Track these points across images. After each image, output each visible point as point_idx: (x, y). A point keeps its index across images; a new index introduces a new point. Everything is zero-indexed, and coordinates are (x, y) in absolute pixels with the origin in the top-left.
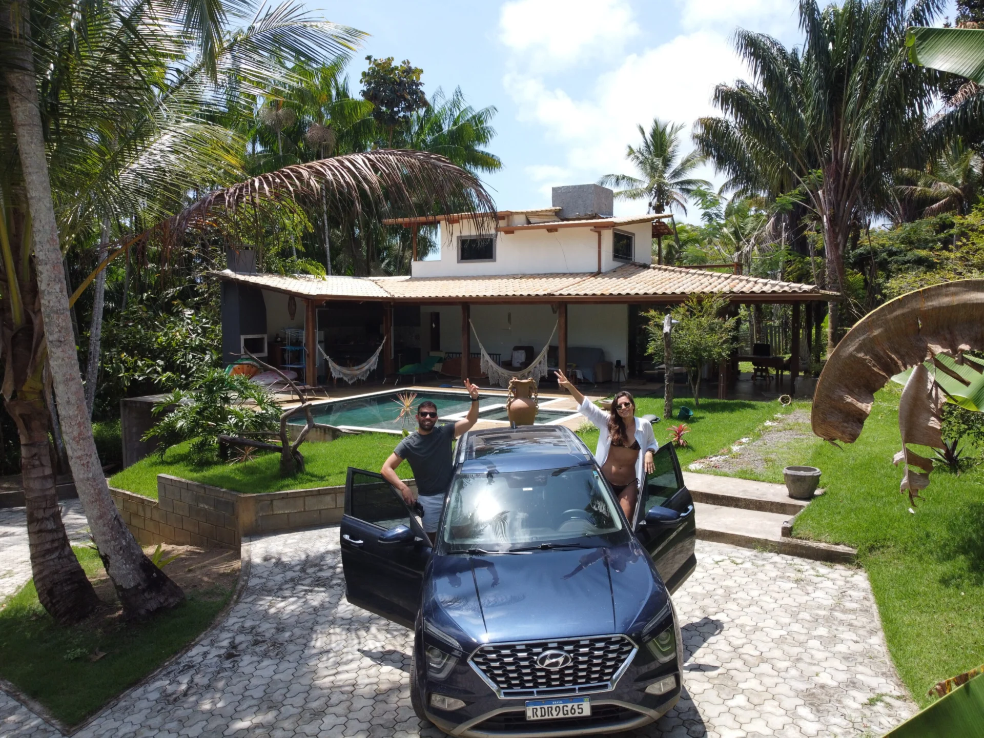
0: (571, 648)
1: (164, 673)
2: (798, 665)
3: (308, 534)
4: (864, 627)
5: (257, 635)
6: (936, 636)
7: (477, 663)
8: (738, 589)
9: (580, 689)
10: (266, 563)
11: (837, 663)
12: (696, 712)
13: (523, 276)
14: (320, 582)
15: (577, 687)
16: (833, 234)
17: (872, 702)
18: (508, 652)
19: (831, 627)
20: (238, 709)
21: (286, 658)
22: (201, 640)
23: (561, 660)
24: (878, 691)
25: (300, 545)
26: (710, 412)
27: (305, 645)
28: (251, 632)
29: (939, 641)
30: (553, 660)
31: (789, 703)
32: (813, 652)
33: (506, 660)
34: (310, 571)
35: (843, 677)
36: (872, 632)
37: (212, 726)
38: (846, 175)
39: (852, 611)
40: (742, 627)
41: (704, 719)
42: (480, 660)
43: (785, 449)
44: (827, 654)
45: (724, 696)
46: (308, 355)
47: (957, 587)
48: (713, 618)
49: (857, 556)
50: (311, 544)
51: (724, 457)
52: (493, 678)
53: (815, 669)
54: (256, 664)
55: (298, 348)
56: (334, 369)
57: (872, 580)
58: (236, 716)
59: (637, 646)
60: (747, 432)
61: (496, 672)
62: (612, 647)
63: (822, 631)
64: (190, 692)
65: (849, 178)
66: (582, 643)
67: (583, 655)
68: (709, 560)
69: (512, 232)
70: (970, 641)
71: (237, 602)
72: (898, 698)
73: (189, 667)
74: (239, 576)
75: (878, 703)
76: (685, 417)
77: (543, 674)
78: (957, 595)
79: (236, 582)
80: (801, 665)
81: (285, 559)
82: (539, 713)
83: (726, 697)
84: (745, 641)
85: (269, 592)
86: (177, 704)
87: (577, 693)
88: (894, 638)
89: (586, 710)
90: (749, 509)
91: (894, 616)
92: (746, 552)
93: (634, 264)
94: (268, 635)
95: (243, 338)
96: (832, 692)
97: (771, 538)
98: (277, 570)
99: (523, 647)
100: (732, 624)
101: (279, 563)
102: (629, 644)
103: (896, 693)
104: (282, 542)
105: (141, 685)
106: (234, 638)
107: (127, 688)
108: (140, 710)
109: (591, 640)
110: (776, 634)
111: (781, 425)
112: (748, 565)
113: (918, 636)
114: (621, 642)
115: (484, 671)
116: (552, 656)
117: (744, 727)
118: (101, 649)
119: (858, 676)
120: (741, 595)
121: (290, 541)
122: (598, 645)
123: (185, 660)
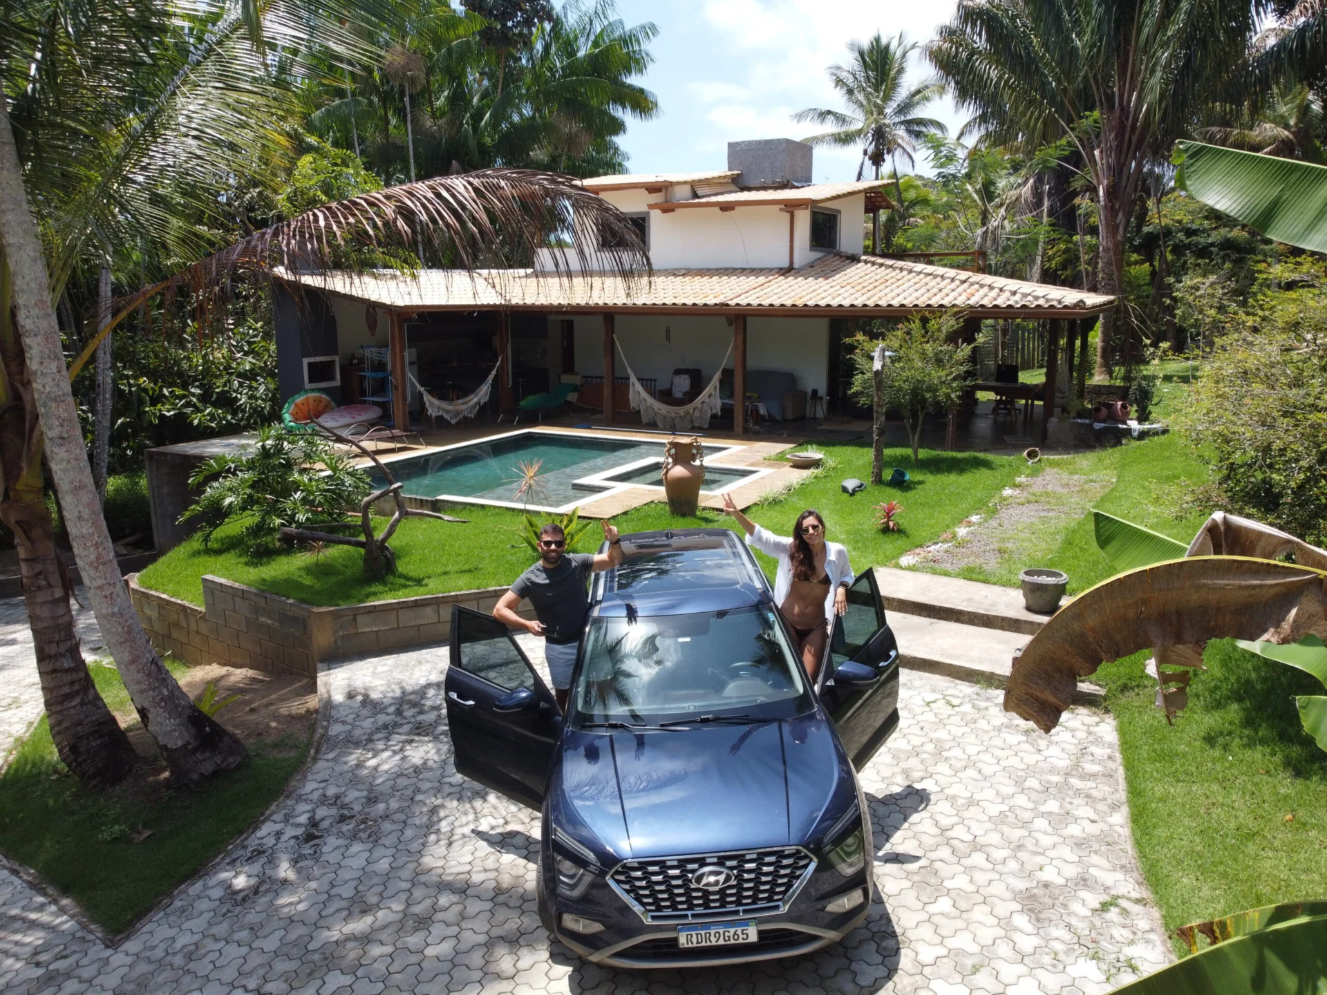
0: (734, 863)
1: (227, 860)
2: (1019, 855)
3: (404, 657)
4: (1105, 799)
5: (343, 807)
6: (1191, 816)
7: (618, 882)
8: (952, 744)
9: (745, 911)
10: (349, 702)
11: (1067, 852)
12: (889, 921)
13: (688, 272)
14: (421, 730)
15: (741, 908)
16: (1111, 211)
17: (1105, 907)
18: (656, 869)
19: (1063, 799)
20: (323, 913)
21: (381, 842)
22: (271, 815)
23: (722, 878)
24: (1113, 892)
25: (394, 674)
26: (932, 473)
27: (404, 822)
28: (335, 803)
29: (1194, 824)
30: (712, 878)
31: (1003, 909)
32: (1039, 836)
33: (654, 878)
34: (409, 713)
35: (1071, 871)
36: (1114, 807)
37: (293, 936)
38: (1134, 128)
39: (1092, 776)
40: (952, 799)
41: (898, 930)
42: (622, 878)
43: (1026, 535)
44: (1056, 839)
45: (925, 899)
46: (396, 388)
47: (1225, 749)
48: (918, 786)
49: (1105, 698)
50: (407, 674)
51: (946, 546)
52: (638, 899)
53: (1039, 860)
54: (343, 849)
55: (381, 375)
56: (431, 404)
57: (1122, 731)
58: (322, 923)
59: (816, 860)
60: (980, 505)
61: (642, 892)
62: (785, 862)
63: (1052, 806)
64: (261, 889)
65: (1137, 132)
66: (748, 857)
67: (749, 871)
68: (918, 700)
69: (673, 210)
70: (1232, 825)
71: (315, 759)
72: (1138, 901)
73: (259, 852)
74: (316, 720)
75: (1112, 909)
76: (899, 483)
77: (700, 894)
78: (1223, 758)
79: (312, 728)
80: (1023, 855)
81: (375, 695)
82: (694, 940)
83: (927, 900)
84: (955, 819)
85: (357, 744)
86: (247, 905)
87: (742, 916)
88: (1141, 818)
89: (752, 935)
90: (973, 624)
91: (1143, 786)
92: (965, 688)
93: (839, 255)
94: (357, 807)
95: (306, 361)
96: (1057, 892)
97: (998, 671)
98: (365, 712)
99: (675, 863)
100: (941, 796)
101: (367, 701)
102: (806, 857)
103: (1135, 895)
104: (371, 670)
105: (200, 878)
106: (313, 811)
107: (183, 882)
108: (201, 913)
109: (759, 854)
110: (994, 810)
111: (1025, 494)
112: (967, 708)
113: (1170, 815)
114: (796, 855)
115: (628, 892)
116: (711, 873)
117: (946, 942)
118: (145, 827)
119: (1092, 870)
120: (956, 752)
121: (380, 669)
122: (768, 859)
123: (253, 842)
